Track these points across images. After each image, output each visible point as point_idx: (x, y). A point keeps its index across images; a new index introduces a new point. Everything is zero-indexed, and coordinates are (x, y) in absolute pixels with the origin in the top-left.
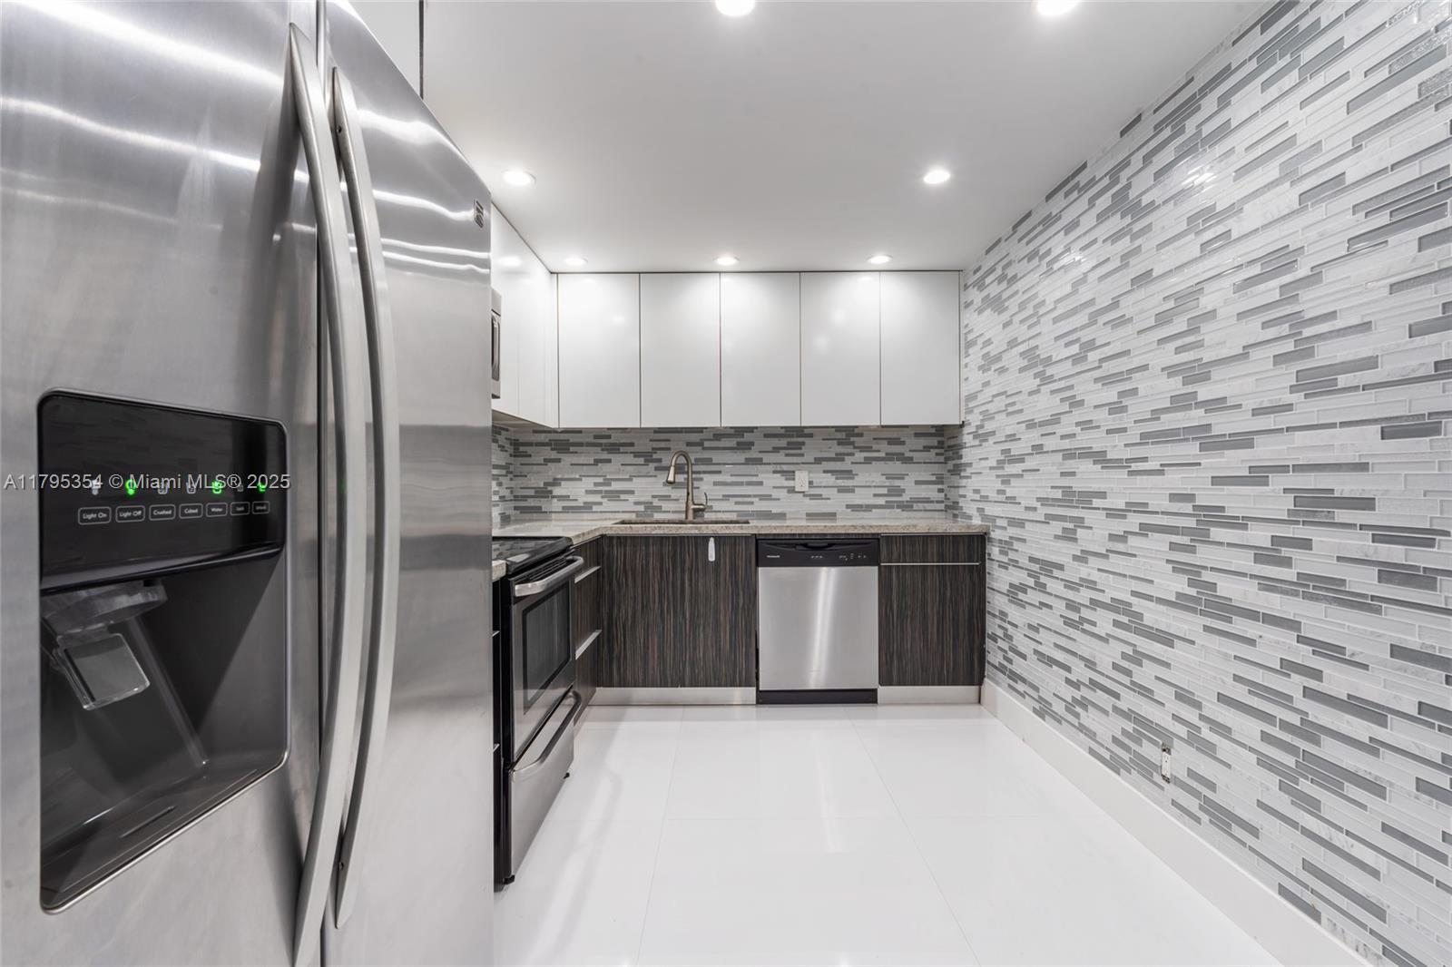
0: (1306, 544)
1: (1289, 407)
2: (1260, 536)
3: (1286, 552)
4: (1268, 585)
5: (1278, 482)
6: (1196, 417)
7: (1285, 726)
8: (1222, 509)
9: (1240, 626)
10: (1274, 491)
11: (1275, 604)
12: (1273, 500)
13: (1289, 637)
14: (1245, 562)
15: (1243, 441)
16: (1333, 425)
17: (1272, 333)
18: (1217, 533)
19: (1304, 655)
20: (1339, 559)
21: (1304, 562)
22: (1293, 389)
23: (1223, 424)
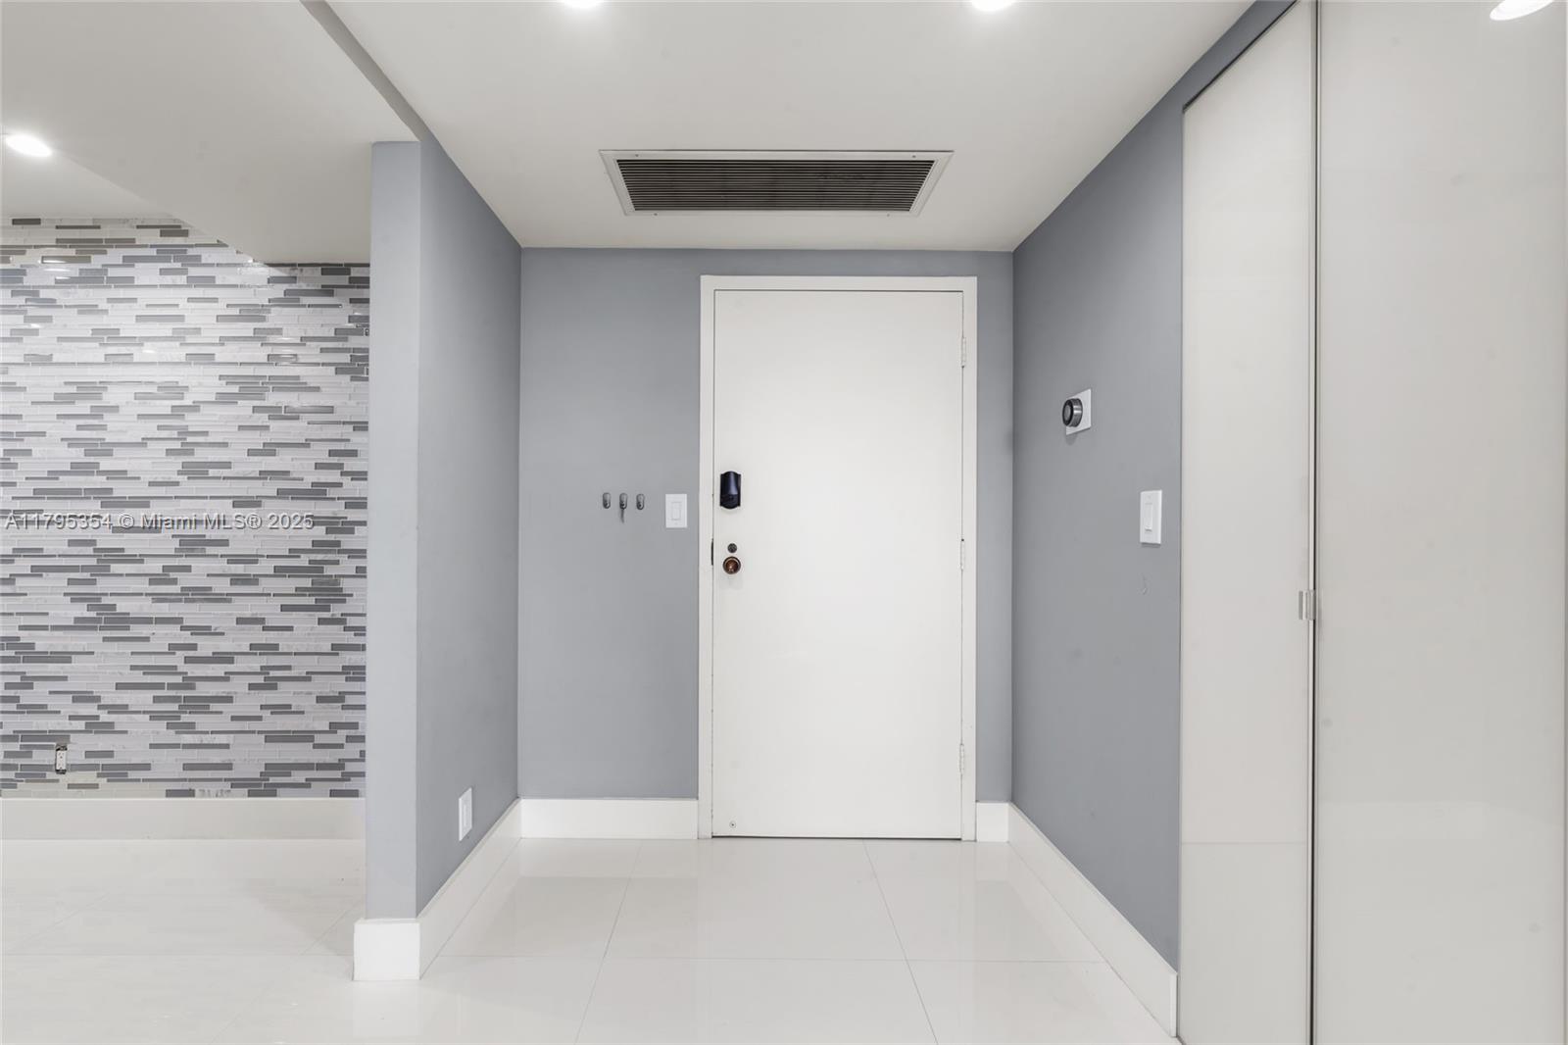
0: (187, 569)
1: (177, 484)
2: (155, 567)
3: (172, 575)
4: (159, 598)
6: (99, 482)
7: (172, 686)
8: (122, 550)
9: (137, 630)
10: (165, 536)
11: (165, 609)
12: (165, 542)
13: (175, 629)
14: (143, 586)
15: (143, 502)
16: (206, 498)
17: (164, 434)
18: (115, 568)
19: (186, 638)
20: (208, 575)
21: (185, 580)
22: (180, 473)
23: (121, 489)
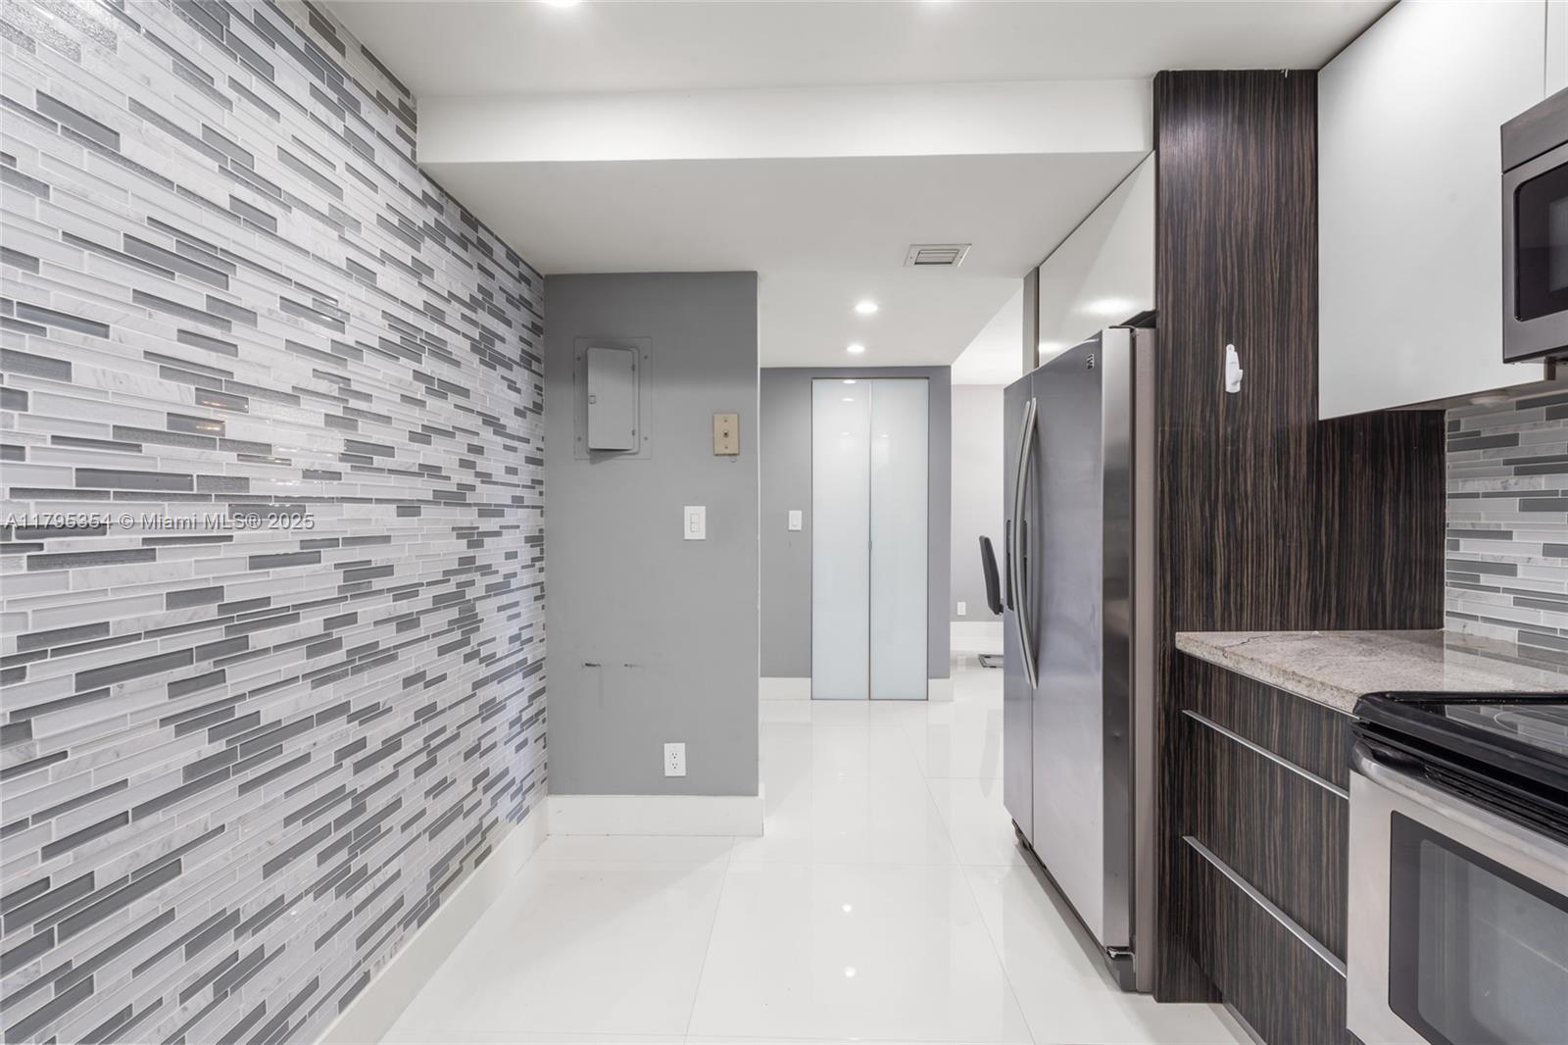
0: (351, 619)
1: (336, 476)
2: (311, 624)
3: (336, 633)
4: (320, 678)
5: (330, 557)
7: (340, 822)
8: (267, 601)
10: (325, 567)
11: (331, 694)
12: (321, 579)
13: (340, 724)
14: (298, 662)
15: (294, 507)
17: (323, 386)
18: (258, 638)
19: (351, 732)
20: (376, 623)
21: (351, 638)
22: (344, 458)
